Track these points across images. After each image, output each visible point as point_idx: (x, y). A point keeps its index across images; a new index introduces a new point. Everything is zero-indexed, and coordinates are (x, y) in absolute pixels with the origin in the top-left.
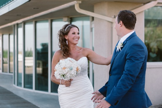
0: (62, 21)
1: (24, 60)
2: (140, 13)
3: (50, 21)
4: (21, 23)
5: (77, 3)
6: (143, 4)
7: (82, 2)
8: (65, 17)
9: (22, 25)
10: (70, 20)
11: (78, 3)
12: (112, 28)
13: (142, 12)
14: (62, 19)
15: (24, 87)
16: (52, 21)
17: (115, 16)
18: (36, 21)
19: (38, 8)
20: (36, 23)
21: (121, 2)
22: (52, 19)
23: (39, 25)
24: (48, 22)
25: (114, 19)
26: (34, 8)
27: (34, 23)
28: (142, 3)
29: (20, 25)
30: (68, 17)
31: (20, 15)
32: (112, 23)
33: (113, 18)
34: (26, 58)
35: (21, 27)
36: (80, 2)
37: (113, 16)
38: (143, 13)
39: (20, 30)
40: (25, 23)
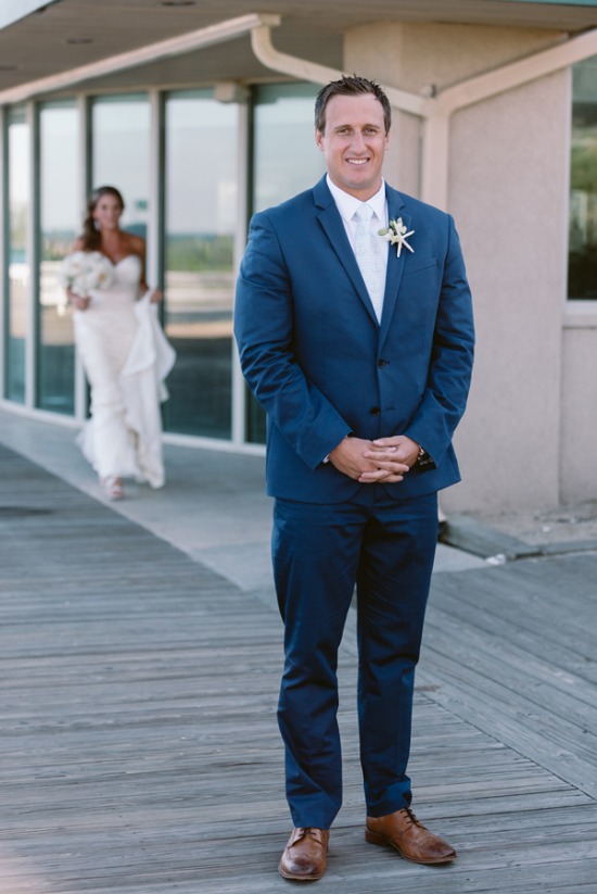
0: (210, 97)
1: (37, 275)
2: (550, 75)
3: (154, 98)
4: (22, 103)
5: (259, 27)
6: (565, 36)
7: (283, 19)
8: (225, 79)
9: (29, 111)
10: (246, 93)
11: (263, 25)
12: (420, 142)
13: (561, 70)
14: (211, 88)
15: (38, 404)
16: (164, 97)
17: (434, 87)
18: (91, 95)
19: (87, 41)
20: (90, 102)
21: (465, 24)
22: (166, 87)
23: (106, 113)
24: (145, 100)
25: (432, 101)
26: (72, 42)
27: (81, 103)
28: (562, 31)
29: (17, 112)
30: (237, 81)
31: (12, 68)
32: (420, 119)
33: (425, 97)
34: (46, 267)
35: (22, 120)
36: (276, 20)
37: (427, 90)
38: (568, 78)
39: (20, 135)
40: (40, 102)
